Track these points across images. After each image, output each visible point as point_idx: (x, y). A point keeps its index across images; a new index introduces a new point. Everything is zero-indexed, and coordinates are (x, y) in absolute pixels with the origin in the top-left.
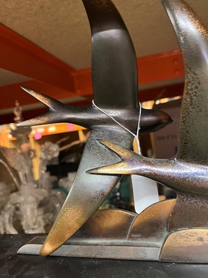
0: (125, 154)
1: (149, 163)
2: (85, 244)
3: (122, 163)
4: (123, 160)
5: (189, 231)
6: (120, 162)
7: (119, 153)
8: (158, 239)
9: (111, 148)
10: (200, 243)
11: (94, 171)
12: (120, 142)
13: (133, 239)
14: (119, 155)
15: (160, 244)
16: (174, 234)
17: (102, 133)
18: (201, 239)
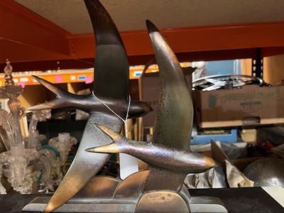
0: (115, 137)
1: (133, 145)
2: (80, 203)
3: (113, 145)
4: (114, 142)
5: (156, 193)
6: (111, 143)
7: (112, 136)
8: (135, 198)
9: (105, 131)
10: (163, 201)
11: (91, 150)
12: (112, 126)
13: (118, 198)
14: (111, 138)
15: (136, 201)
16: (146, 195)
17: (98, 118)
18: (163, 198)
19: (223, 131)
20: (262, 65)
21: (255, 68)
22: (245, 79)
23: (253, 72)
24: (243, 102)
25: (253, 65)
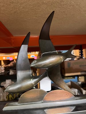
19: (72, 78)
20: (83, 52)
21: (80, 53)
22: (77, 57)
23: (80, 55)
24: (80, 65)
25: (80, 52)
